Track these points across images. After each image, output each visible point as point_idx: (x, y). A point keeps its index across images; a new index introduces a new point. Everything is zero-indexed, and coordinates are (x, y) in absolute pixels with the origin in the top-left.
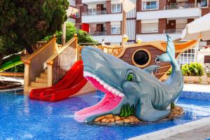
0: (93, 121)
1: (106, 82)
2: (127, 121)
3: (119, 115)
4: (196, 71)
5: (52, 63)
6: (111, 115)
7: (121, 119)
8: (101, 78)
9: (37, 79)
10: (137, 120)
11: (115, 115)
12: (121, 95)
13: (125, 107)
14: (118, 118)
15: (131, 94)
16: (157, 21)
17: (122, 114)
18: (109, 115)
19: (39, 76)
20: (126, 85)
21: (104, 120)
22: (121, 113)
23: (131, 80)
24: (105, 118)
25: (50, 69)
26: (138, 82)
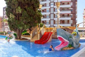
0: (62, 49)
1: (65, 38)
2: (71, 48)
3: (68, 47)
8: (63, 37)
9: (34, 37)
12: (68, 42)
13: (69, 45)
14: (68, 48)
15: (71, 41)
16: (60, 21)
20: (70, 39)
21: (65, 49)
25: (39, 34)
26: (72, 38)
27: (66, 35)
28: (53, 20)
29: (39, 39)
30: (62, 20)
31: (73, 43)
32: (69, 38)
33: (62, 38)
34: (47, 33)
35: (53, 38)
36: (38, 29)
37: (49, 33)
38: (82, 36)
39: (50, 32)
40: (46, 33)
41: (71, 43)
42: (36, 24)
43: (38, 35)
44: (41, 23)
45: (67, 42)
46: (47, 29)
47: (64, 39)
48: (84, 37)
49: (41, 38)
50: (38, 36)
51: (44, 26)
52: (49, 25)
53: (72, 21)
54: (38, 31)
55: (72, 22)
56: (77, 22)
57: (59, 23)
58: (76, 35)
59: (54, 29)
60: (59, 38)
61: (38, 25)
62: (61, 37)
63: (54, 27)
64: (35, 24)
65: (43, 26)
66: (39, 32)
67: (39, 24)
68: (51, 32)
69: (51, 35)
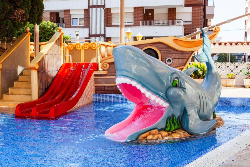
0: (137, 139)
1: (149, 89)
2: (176, 136)
3: (164, 130)
4: (201, 73)
5: (37, 67)
6: (157, 130)
7: (169, 135)
8: (144, 86)
9: (10, 90)
10: (186, 134)
11: (160, 130)
12: (165, 105)
13: (170, 119)
14: (164, 133)
15: (176, 102)
16: (132, 11)
17: (168, 129)
18: (154, 131)
19: (12, 86)
20: (172, 92)
21: (150, 137)
22: (166, 127)
23: (176, 86)
24: (150, 134)
25: (34, 75)
26: (183, 89)
27: (157, 76)
28: (103, 6)
29: (35, 96)
30: (142, 8)
31: (185, 112)
32: (169, 88)
33: (139, 87)
34: (72, 68)
35: (98, 90)
36: (32, 47)
37: (80, 66)
38: (233, 82)
39: (87, 64)
40: (67, 66)
41: (178, 114)
42: (21, 26)
43: (29, 76)
44: (44, 22)
45: (160, 107)
46: (74, 51)
47: (148, 94)
48: (244, 86)
49: (47, 89)
50: (29, 82)
51: (57, 35)
52: (84, 33)
53: (190, 9)
54: (32, 58)
55: (189, 18)
56: (212, 16)
57: (130, 20)
58: (203, 76)
59: (103, 49)
60: (125, 86)
61: (32, 31)
62: (134, 84)
63: (108, 39)
64: (15, 26)
65: (52, 34)
66: (35, 64)
67: (37, 28)
68: (93, 61)
69: (93, 77)
